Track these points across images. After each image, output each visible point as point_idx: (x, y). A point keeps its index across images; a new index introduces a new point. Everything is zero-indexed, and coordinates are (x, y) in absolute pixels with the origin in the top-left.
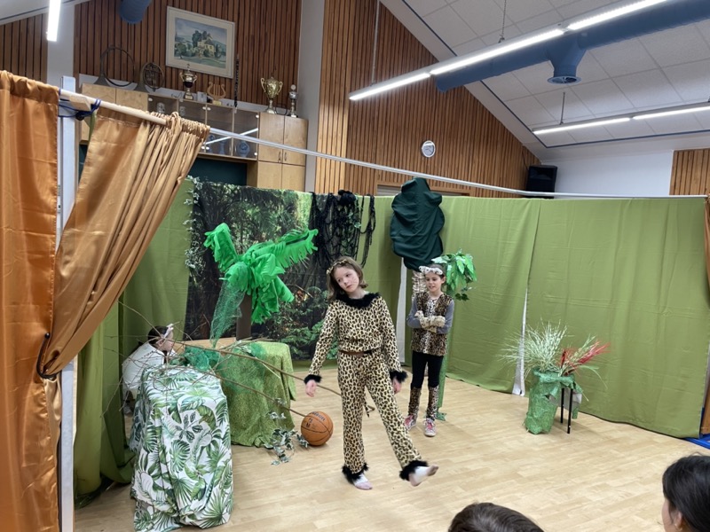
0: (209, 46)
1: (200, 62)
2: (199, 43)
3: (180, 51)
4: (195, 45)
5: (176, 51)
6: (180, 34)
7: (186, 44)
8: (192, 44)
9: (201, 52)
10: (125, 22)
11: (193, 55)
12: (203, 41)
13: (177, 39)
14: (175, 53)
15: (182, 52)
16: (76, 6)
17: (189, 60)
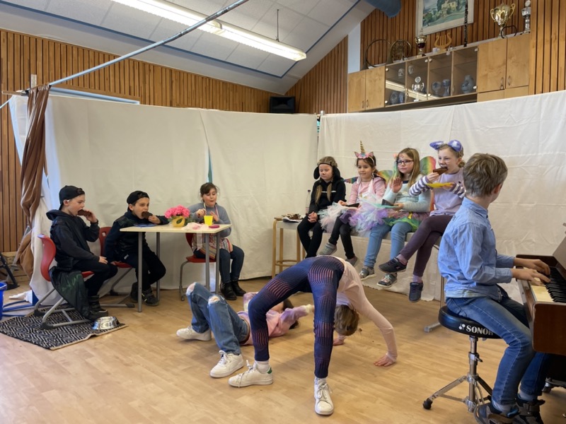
0: (451, 4)
1: (443, 22)
2: (443, 6)
3: (427, 20)
4: (439, 8)
5: (424, 22)
6: (427, 6)
7: (432, 13)
8: (437, 10)
9: (445, 12)
10: (389, 18)
11: (438, 18)
12: (446, 2)
13: (425, 11)
14: (423, 24)
15: (429, 20)
16: (361, 23)
17: (435, 24)
